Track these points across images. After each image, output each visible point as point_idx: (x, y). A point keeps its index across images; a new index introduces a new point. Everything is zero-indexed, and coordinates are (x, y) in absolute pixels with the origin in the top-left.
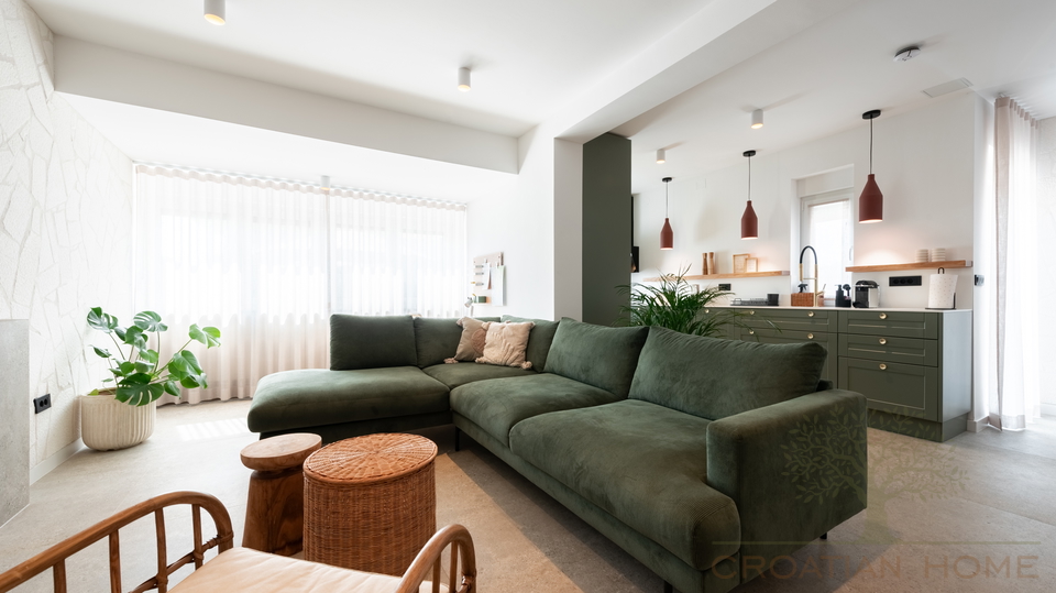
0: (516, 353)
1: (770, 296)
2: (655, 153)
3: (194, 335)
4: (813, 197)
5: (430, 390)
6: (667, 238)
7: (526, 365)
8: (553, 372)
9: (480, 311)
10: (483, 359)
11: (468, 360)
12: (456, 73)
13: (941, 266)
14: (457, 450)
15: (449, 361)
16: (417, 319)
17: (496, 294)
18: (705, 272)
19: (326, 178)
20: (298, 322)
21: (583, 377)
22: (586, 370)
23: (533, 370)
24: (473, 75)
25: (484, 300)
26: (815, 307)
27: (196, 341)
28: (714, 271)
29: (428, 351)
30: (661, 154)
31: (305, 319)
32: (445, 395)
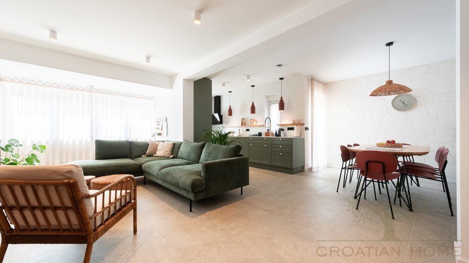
0: (168, 153)
1: (259, 133)
2: (222, 84)
3: (34, 148)
4: (271, 101)
5: (134, 165)
6: (230, 113)
7: (171, 156)
8: (180, 158)
9: (158, 138)
10: (156, 155)
11: (151, 155)
12: (144, 58)
13: (297, 125)
14: (145, 184)
15: (142, 156)
16: (131, 141)
17: (164, 132)
18: (242, 125)
19: (92, 86)
20: (78, 143)
21: (187, 158)
22: (188, 156)
23: (174, 158)
24: (151, 59)
25: (160, 134)
26: (270, 137)
27: (36, 150)
28: (245, 125)
29: (135, 153)
30: (224, 85)
31: (81, 142)
32: (140, 166)
